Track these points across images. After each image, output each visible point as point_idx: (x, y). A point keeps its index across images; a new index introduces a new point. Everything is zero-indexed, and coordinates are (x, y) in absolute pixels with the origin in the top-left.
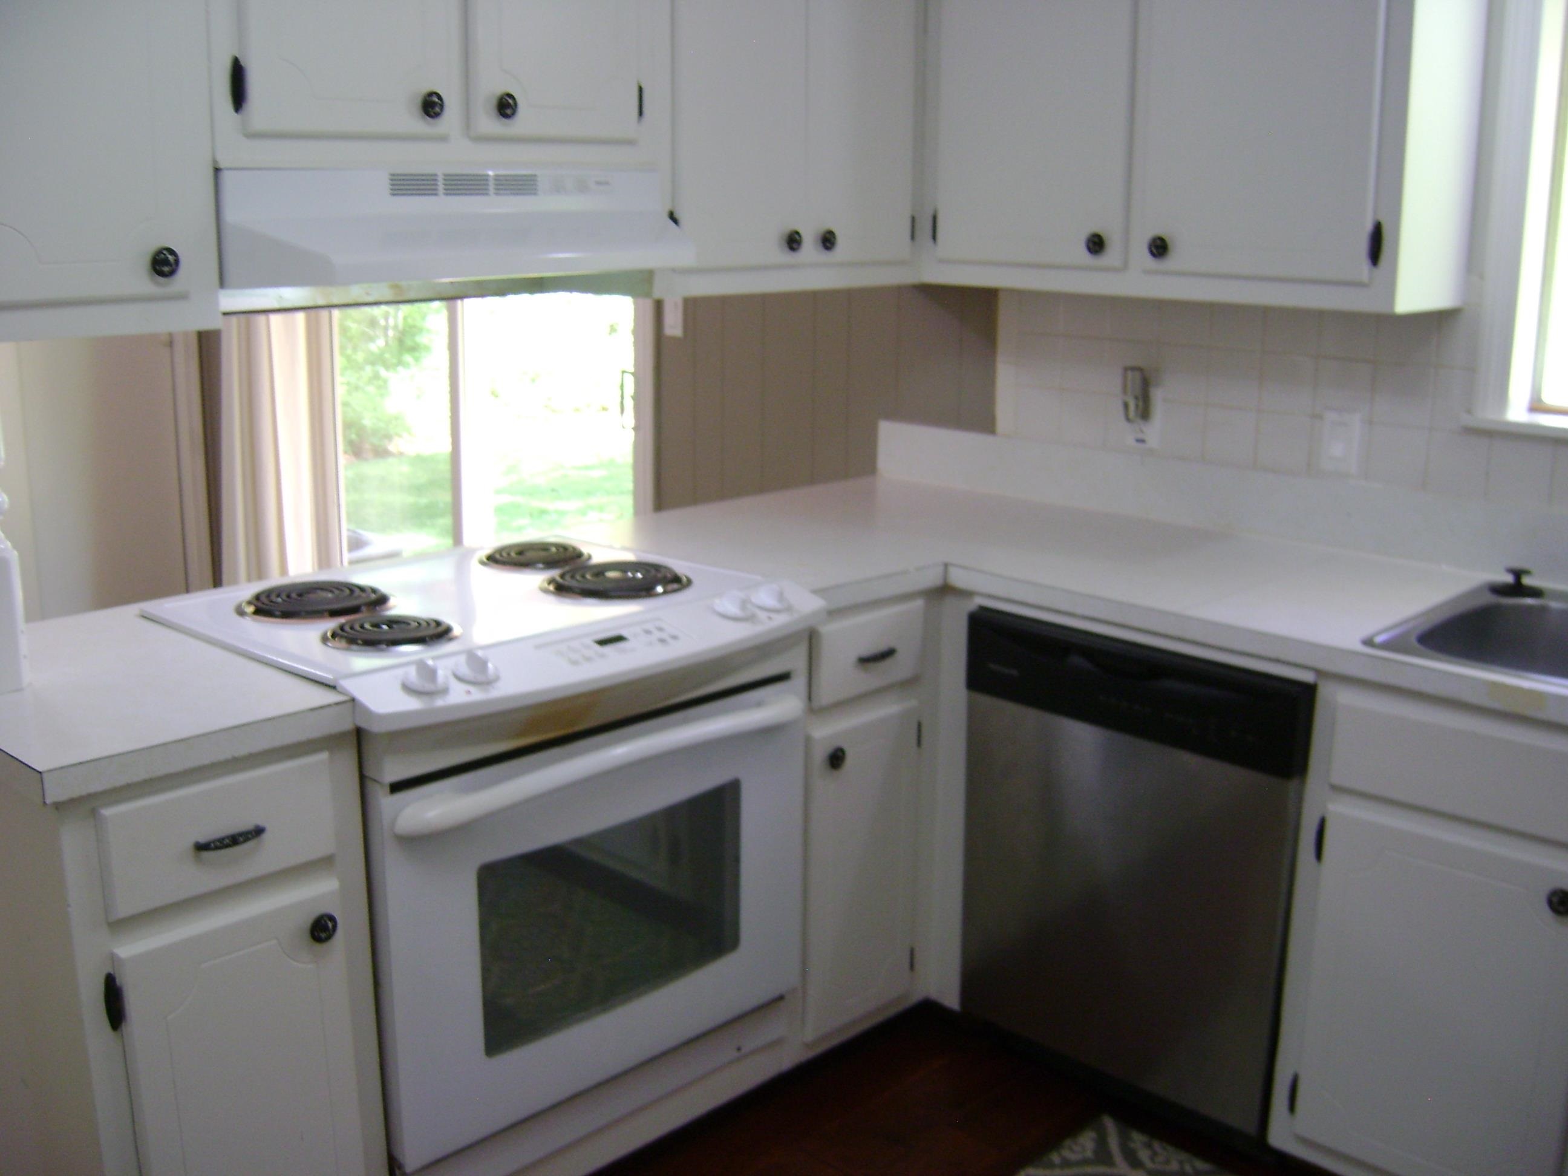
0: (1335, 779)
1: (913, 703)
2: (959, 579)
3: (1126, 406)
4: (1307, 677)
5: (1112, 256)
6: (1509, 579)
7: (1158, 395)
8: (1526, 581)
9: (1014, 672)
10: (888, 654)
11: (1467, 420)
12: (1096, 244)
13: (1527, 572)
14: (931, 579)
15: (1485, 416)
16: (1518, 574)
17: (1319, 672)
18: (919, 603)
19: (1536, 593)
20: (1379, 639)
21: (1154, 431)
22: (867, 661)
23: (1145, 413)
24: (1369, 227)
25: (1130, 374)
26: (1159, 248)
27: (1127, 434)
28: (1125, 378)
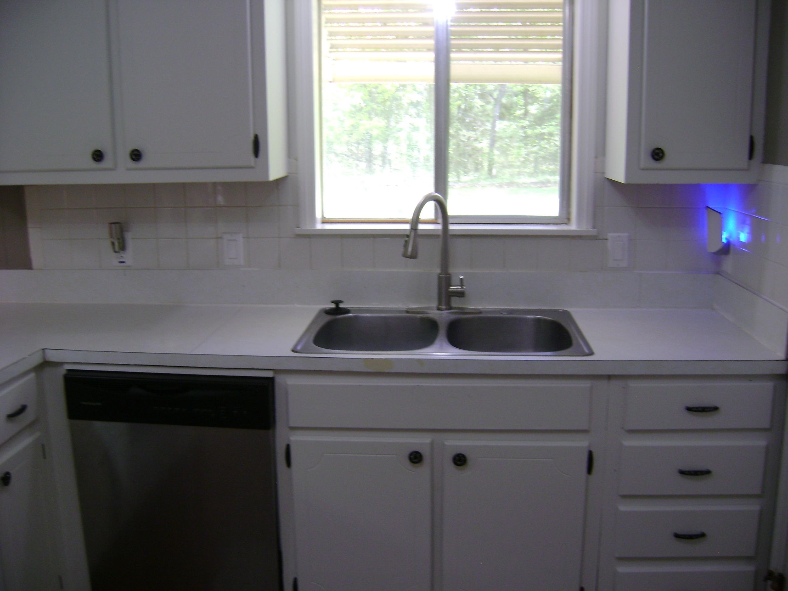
0: (292, 424)
1: (38, 434)
2: (53, 356)
3: (113, 244)
4: (269, 374)
5: (107, 163)
6: (333, 306)
7: (129, 237)
8: (341, 306)
9: (99, 404)
10: (23, 409)
11: (298, 231)
12: (98, 156)
13: (341, 302)
14: (37, 360)
15: (306, 227)
16: (337, 303)
17: (275, 371)
18: (32, 375)
19: (347, 311)
20: (299, 348)
21: (128, 256)
22: (12, 416)
23: (123, 247)
24: (252, 138)
25: (113, 225)
26: (136, 155)
27: (113, 259)
28: (111, 229)
